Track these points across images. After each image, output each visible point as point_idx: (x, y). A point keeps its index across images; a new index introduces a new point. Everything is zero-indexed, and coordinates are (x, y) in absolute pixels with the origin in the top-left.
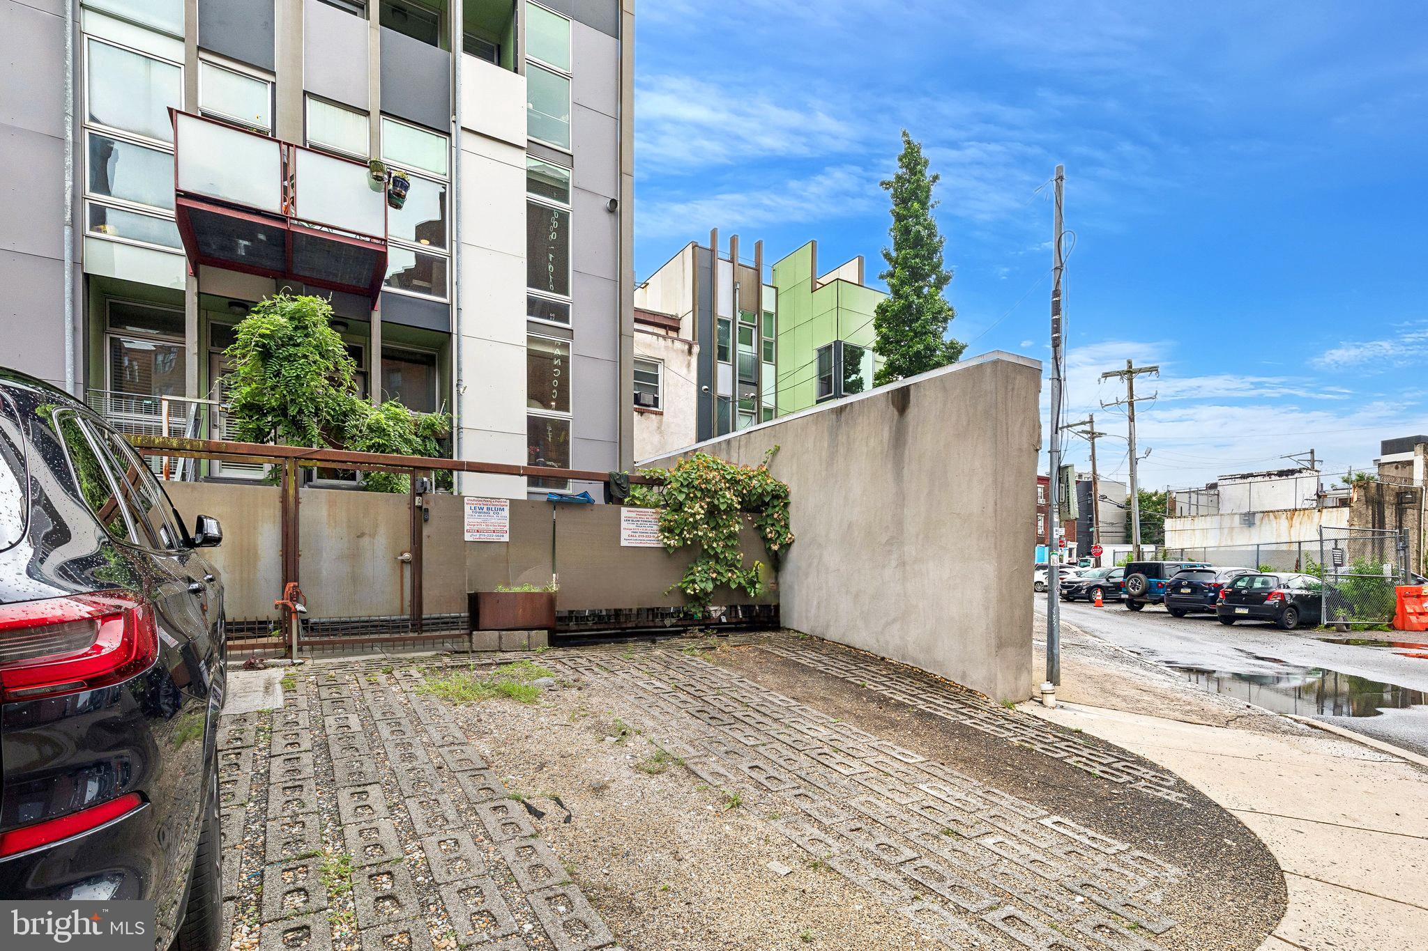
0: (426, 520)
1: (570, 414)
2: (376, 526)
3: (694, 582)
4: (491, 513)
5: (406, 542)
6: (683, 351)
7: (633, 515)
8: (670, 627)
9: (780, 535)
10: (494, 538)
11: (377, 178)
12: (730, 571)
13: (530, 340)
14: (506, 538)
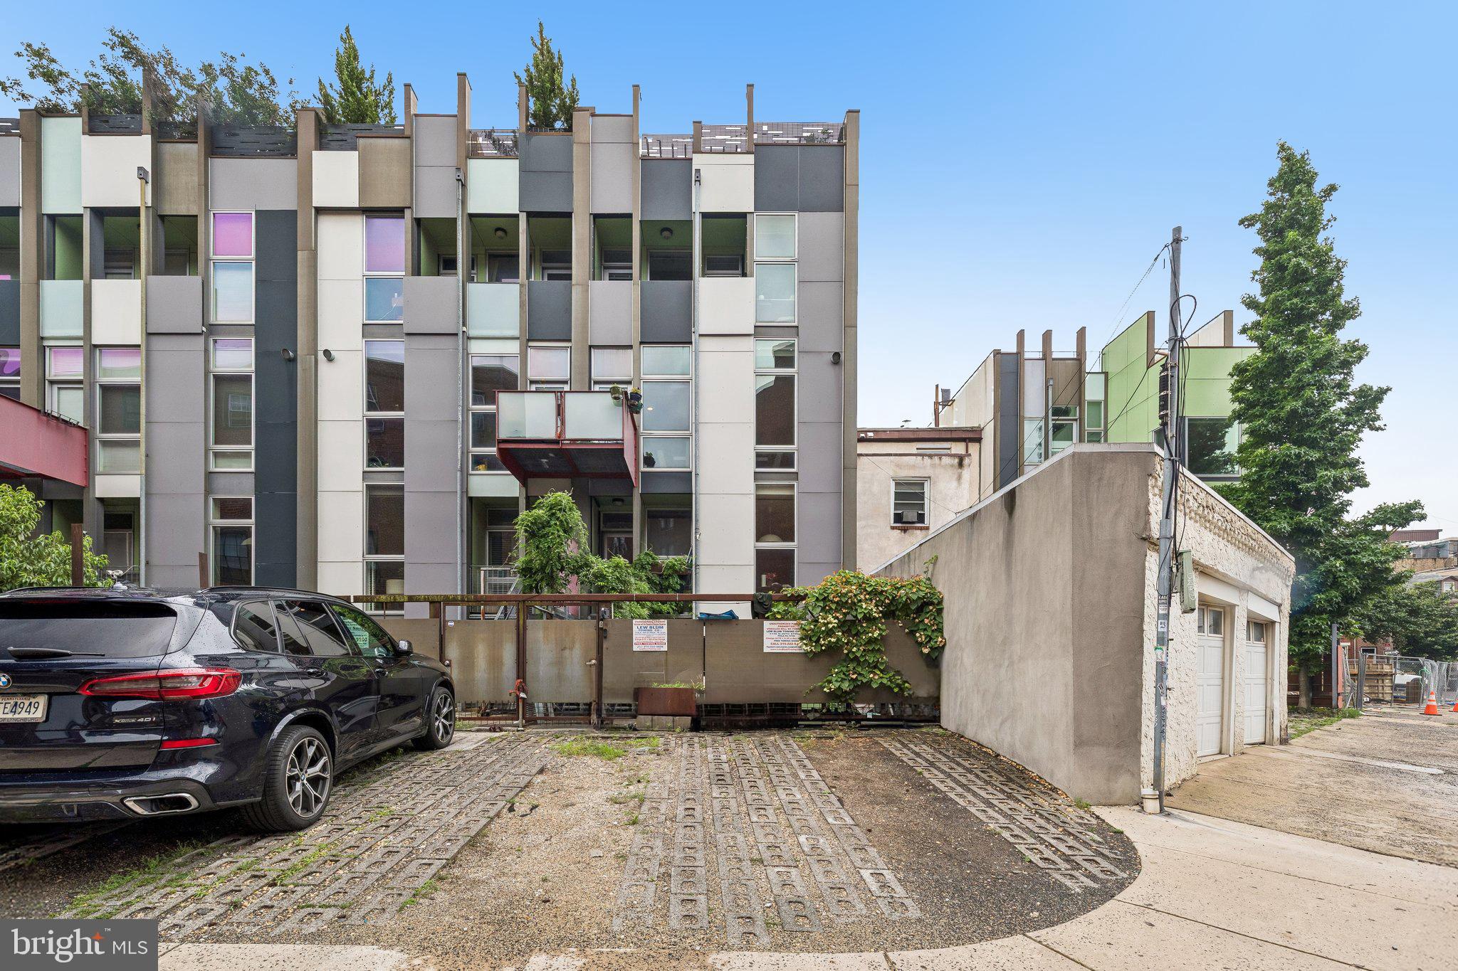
0: (605, 637)
1: (795, 543)
2: (573, 643)
3: (830, 682)
4: (653, 630)
5: (594, 653)
6: (952, 466)
7: (776, 626)
8: (813, 720)
9: (931, 639)
10: (656, 648)
11: (615, 398)
12: (872, 672)
13: (758, 487)
14: (665, 648)
